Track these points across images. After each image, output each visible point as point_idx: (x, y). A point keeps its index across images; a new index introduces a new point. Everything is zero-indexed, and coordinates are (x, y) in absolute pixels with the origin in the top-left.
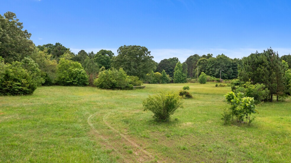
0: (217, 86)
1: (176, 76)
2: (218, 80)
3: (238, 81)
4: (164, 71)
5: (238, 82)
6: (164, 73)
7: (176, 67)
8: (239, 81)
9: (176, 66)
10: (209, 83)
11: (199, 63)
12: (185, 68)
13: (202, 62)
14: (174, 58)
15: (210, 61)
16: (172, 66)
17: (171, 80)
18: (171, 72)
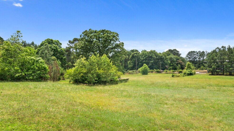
0: (173, 76)
10: (151, 74)
11: (132, 56)
13: (135, 55)
15: (143, 55)
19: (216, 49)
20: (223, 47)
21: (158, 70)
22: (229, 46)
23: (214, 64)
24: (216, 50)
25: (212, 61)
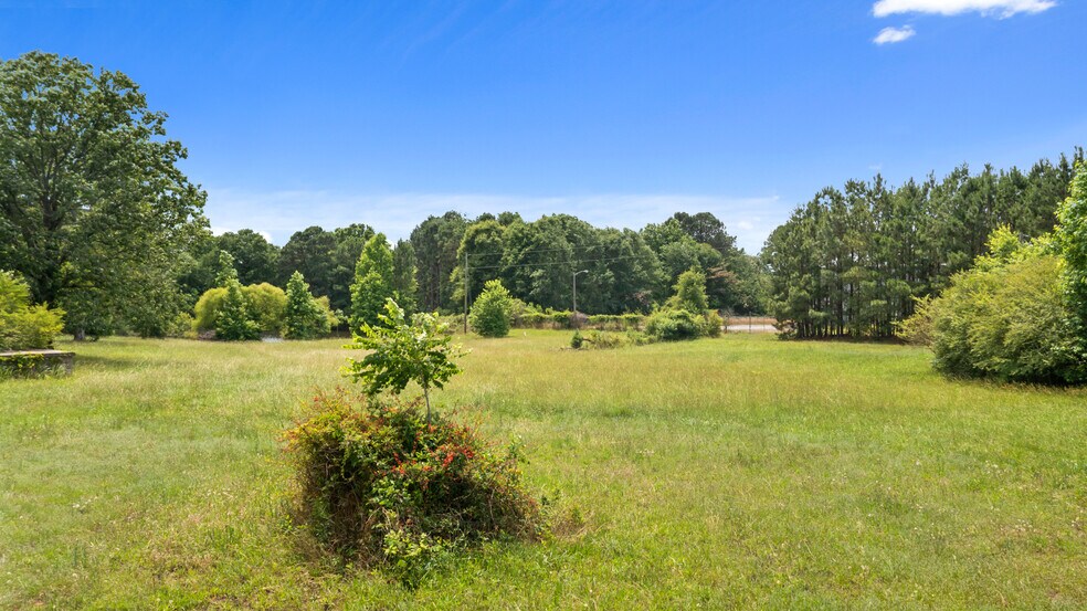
0: (577, 344)
1: (361, 301)
2: (561, 320)
3: (679, 317)
4: (298, 276)
5: (680, 321)
6: (297, 286)
7: (362, 258)
8: (684, 317)
9: (364, 256)
10: (525, 332)
11: (467, 242)
12: (408, 264)
13: (482, 237)
14: (353, 226)
15: (517, 238)
16: (342, 260)
17: (336, 321)
18: (339, 288)
19: (818, 196)
20: (851, 186)
21: (567, 313)
22: (880, 179)
23: (800, 277)
24: (817, 202)
25: (793, 260)
